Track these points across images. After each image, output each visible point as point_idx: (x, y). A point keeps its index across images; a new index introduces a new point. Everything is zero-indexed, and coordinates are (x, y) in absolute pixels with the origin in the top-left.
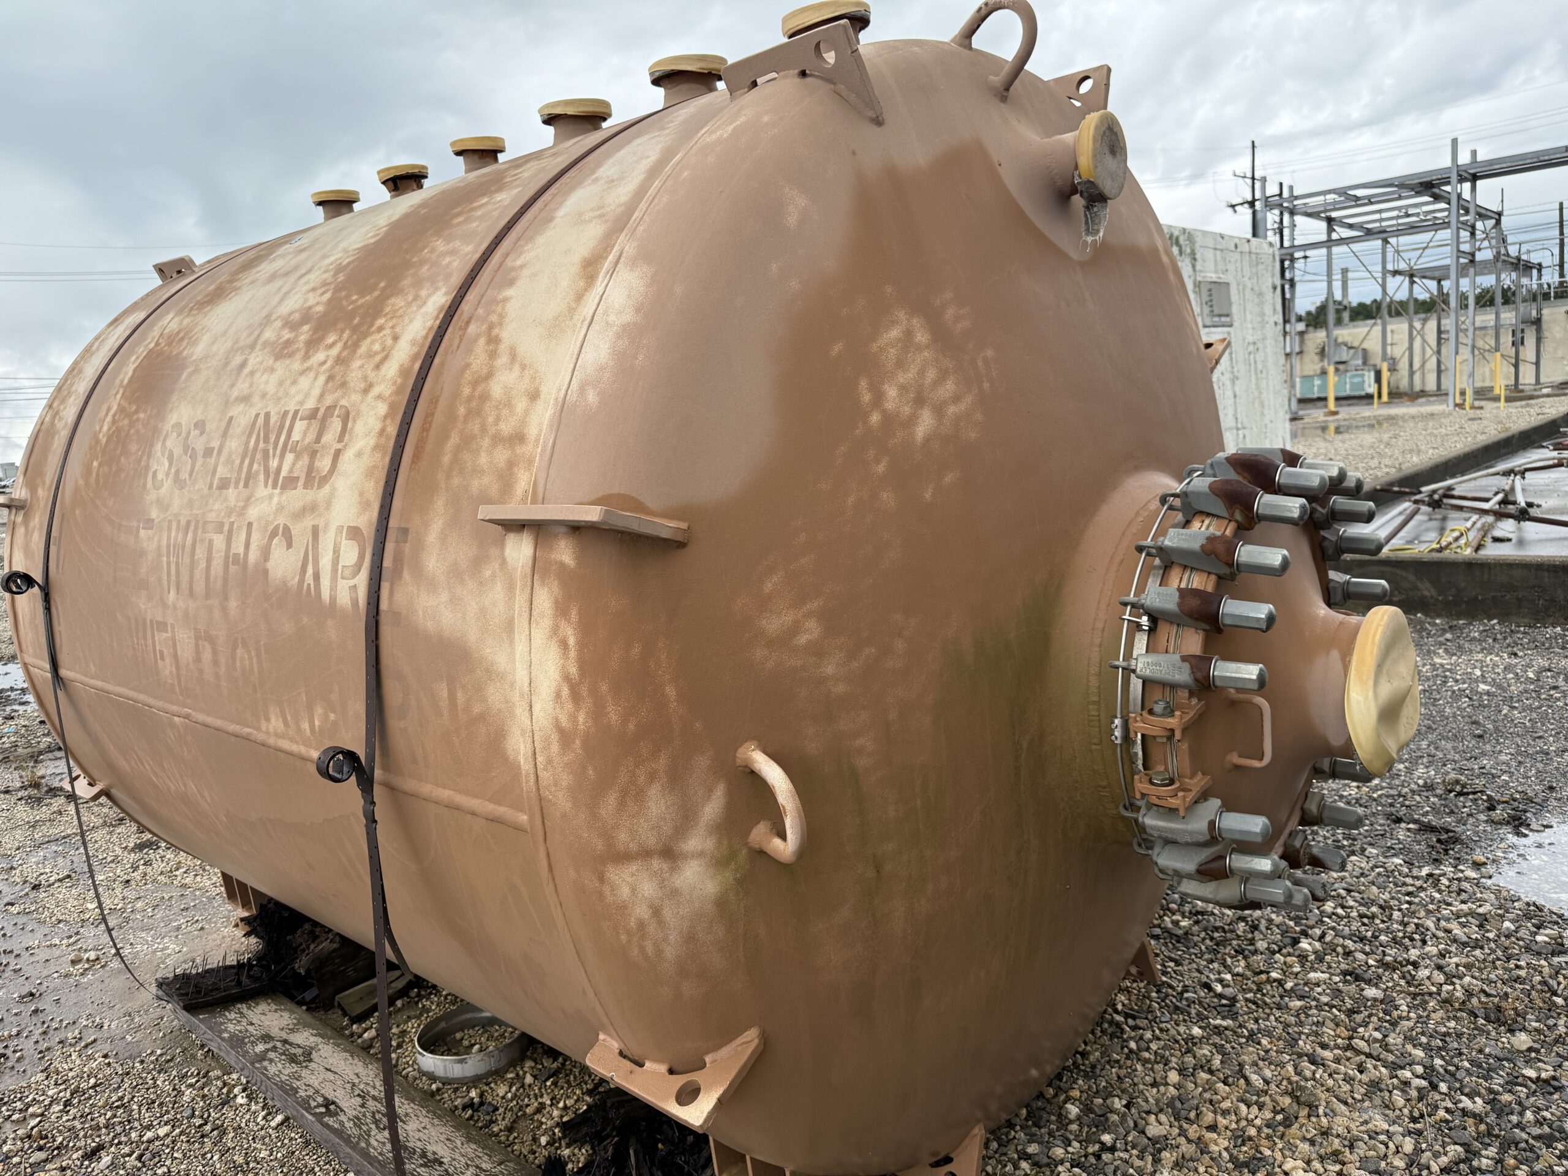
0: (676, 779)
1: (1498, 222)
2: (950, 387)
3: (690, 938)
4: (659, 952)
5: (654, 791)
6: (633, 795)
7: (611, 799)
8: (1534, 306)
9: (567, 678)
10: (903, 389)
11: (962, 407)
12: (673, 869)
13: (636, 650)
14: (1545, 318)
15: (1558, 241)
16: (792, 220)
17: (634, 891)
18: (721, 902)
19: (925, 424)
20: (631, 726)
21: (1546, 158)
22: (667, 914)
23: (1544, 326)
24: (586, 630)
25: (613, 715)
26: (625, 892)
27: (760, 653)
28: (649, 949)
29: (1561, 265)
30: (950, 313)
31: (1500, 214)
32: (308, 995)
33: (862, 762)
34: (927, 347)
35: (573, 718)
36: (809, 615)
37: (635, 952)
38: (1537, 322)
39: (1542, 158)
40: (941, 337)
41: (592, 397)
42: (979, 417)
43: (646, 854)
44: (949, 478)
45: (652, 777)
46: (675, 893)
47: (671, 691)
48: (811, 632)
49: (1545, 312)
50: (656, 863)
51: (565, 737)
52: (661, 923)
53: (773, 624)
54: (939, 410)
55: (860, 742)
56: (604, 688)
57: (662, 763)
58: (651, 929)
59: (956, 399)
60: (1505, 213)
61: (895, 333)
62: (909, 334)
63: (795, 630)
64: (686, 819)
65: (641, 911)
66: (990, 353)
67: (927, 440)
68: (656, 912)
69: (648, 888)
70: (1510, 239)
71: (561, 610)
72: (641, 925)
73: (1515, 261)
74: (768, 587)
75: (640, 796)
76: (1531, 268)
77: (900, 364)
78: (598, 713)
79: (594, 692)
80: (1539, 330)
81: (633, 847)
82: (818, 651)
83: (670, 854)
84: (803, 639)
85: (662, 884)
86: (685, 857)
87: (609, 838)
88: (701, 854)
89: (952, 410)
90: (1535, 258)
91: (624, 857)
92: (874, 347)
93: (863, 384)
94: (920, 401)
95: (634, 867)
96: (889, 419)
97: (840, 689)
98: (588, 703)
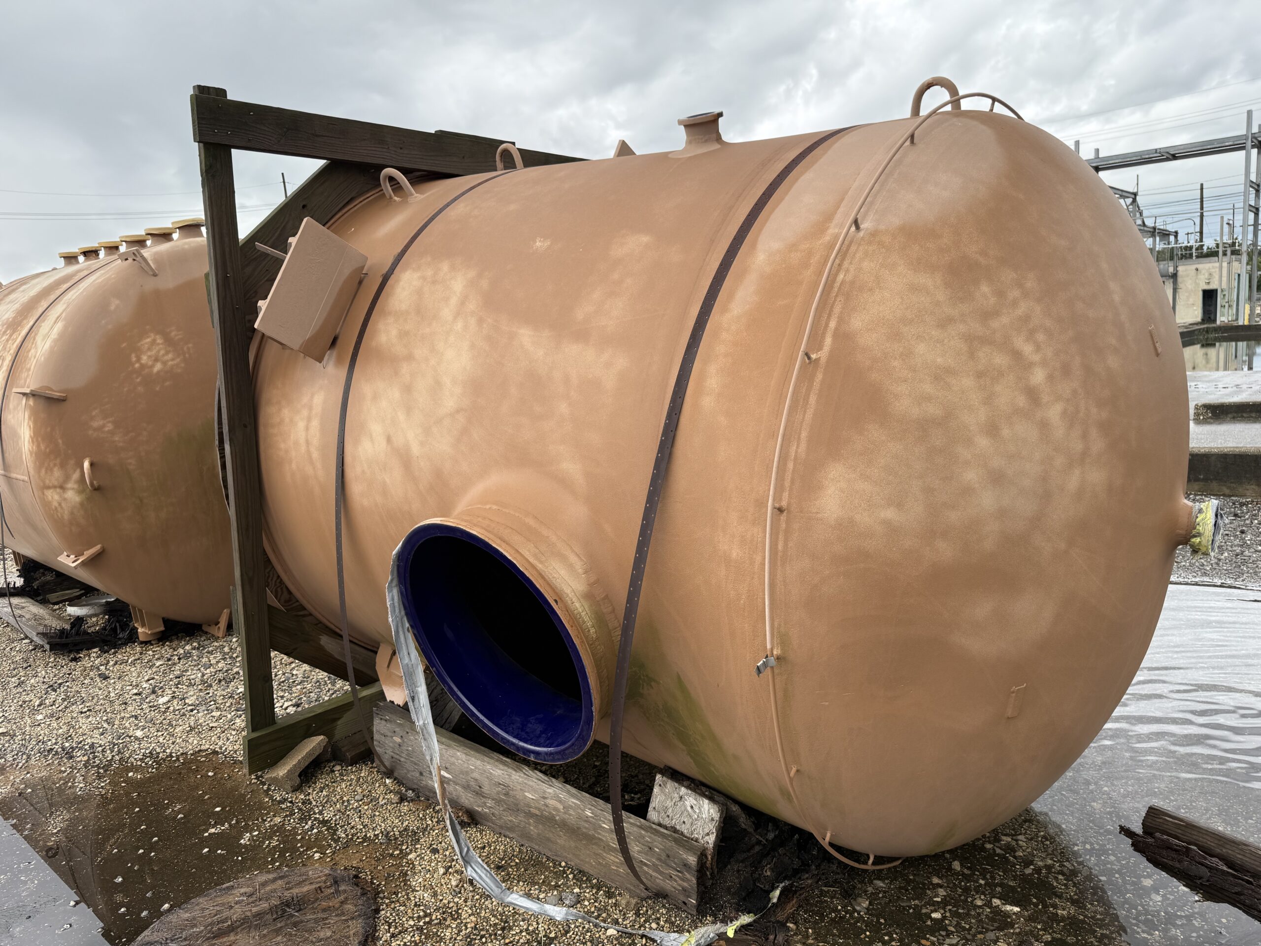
0: (63, 466)
1: (1134, 200)
2: (170, 356)
3: (72, 513)
4: (62, 517)
5: (56, 469)
6: (49, 470)
7: (43, 471)
8: (1171, 264)
9: (31, 436)
10: (150, 357)
11: (175, 362)
12: (64, 492)
13: (49, 429)
14: (1180, 273)
15: (1199, 214)
16: (112, 308)
17: (52, 498)
18: (82, 504)
19: (158, 367)
20: (48, 450)
21: (1147, 156)
22: (63, 505)
23: (1179, 279)
24: (35, 422)
25: (43, 447)
26: (50, 498)
27: (90, 432)
28: (59, 515)
29: (1201, 233)
30: (173, 334)
31: (1135, 194)
32: (39, 598)
33: (131, 467)
34: (162, 344)
35: (32, 448)
36: (109, 422)
37: (56, 516)
38: (1174, 276)
39: (1144, 157)
40: (168, 341)
41: (42, 359)
42: (183, 365)
43: (55, 487)
44: (167, 383)
45: (55, 465)
46: (65, 499)
47: (60, 441)
48: (109, 427)
49: (1180, 268)
50: (58, 490)
51: (31, 453)
52: (62, 508)
53: (96, 424)
54: (164, 363)
55: (129, 461)
56: (40, 439)
57: (58, 461)
58: (59, 509)
59: (173, 360)
60: (1139, 193)
61: (148, 340)
62: (154, 341)
63: (104, 426)
64: (67, 478)
65: (55, 504)
66: (190, 345)
67: (158, 372)
68: (60, 504)
69: (56, 497)
70: (1145, 214)
71: (30, 418)
72: (56, 508)
73: (1151, 230)
74: (94, 413)
75: (51, 470)
76: (1169, 235)
77: (149, 349)
78: (38, 446)
79: (37, 440)
80: (1175, 283)
81: (51, 485)
82: (112, 433)
83: (62, 487)
84: (107, 429)
85: (61, 496)
86: (68, 489)
87: (44, 482)
88: (73, 489)
89: (170, 363)
90: (1171, 228)
91: (49, 488)
92: (139, 344)
93: (133, 355)
94: (156, 360)
95: (51, 491)
96: (143, 367)
97: (121, 444)
98: (36, 444)
